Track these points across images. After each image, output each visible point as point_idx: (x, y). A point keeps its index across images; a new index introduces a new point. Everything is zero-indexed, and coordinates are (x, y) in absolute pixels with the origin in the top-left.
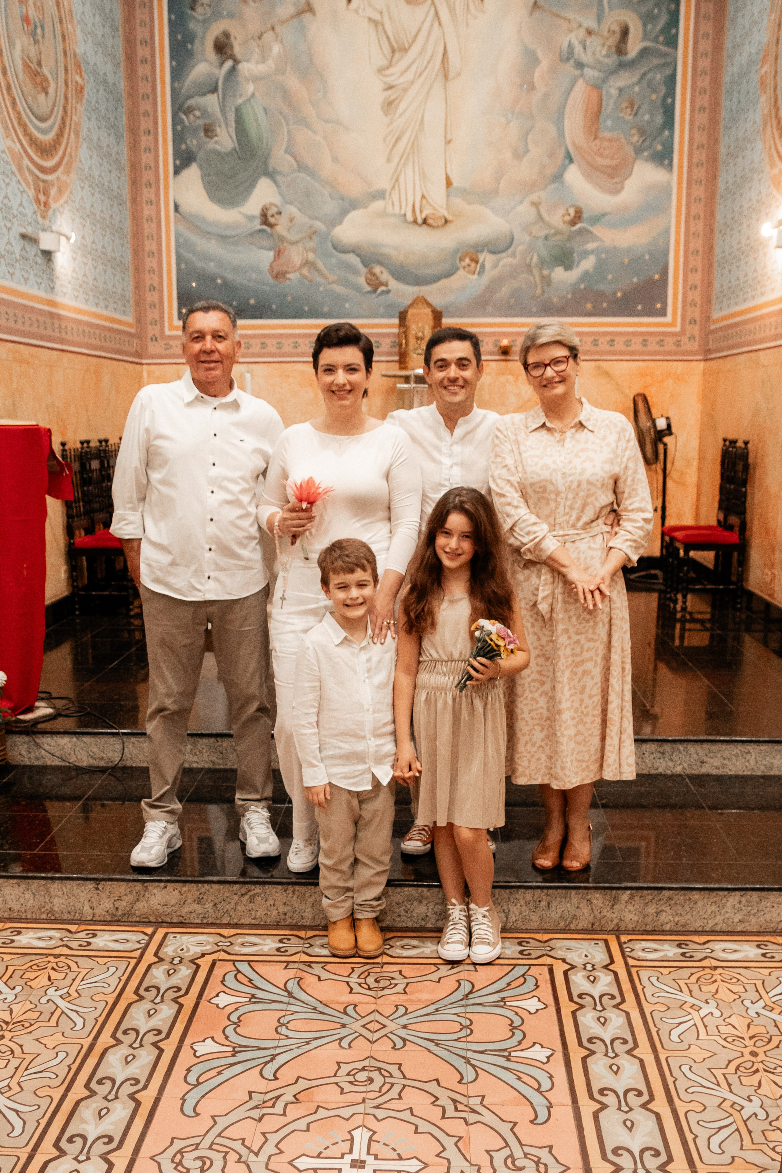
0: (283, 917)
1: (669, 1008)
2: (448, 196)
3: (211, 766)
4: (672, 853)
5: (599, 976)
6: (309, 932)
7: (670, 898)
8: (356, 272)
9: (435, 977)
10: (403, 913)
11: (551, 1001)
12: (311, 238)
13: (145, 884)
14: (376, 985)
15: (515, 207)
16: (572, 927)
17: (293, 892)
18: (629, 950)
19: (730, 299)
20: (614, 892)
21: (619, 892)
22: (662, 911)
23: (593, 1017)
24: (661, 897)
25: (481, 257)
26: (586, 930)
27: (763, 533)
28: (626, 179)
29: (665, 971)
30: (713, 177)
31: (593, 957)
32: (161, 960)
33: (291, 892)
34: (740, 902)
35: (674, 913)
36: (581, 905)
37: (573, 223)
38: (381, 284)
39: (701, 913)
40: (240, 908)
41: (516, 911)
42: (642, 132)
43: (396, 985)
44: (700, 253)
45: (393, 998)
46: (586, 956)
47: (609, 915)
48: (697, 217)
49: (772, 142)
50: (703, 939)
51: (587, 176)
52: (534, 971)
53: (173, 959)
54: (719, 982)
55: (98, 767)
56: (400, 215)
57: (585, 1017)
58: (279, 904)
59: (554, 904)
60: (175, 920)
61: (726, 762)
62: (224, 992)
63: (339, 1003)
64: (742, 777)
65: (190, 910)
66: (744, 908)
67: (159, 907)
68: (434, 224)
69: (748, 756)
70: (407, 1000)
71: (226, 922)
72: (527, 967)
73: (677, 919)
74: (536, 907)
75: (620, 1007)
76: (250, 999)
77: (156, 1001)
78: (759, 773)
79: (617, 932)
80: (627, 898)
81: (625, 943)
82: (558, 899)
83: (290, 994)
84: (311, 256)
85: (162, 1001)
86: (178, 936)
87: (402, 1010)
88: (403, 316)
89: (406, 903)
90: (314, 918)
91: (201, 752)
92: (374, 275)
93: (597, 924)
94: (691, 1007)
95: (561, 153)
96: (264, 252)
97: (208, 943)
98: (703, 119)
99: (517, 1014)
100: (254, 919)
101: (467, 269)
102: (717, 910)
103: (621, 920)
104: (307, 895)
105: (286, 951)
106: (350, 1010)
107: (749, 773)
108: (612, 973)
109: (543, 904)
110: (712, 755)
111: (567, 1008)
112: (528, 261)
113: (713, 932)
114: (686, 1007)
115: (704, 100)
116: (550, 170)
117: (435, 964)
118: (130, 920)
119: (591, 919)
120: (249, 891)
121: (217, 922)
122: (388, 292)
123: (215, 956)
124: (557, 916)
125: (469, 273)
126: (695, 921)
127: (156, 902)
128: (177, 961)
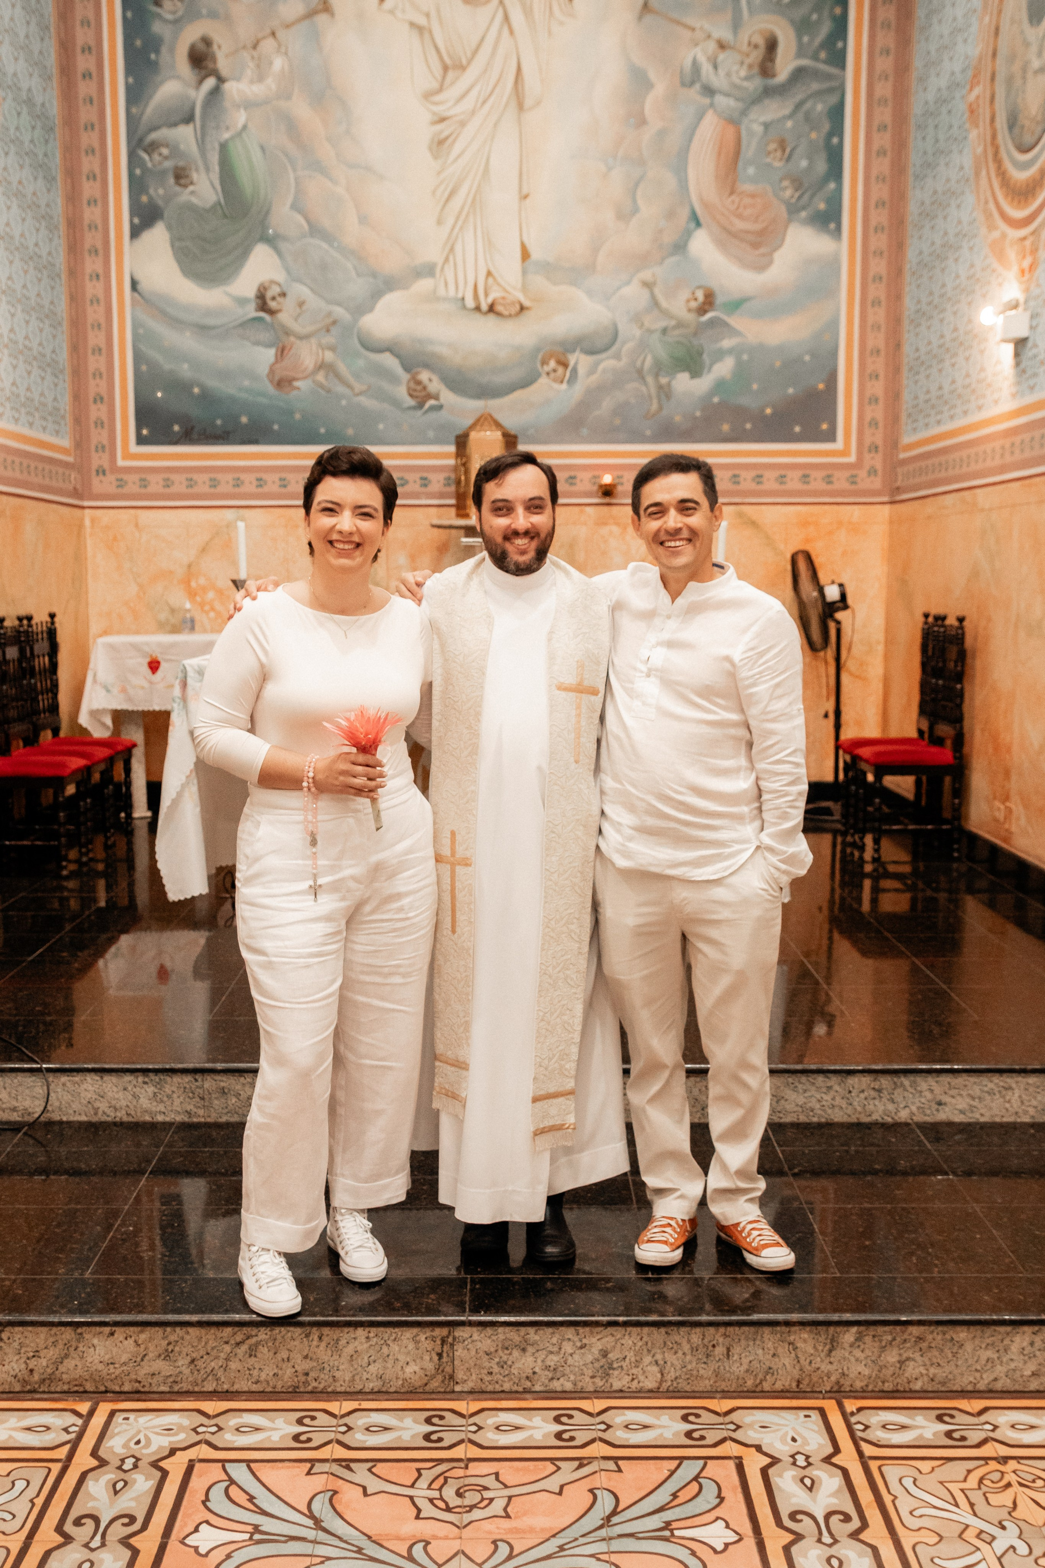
0: (303, 1379)
1: (941, 1538)
2: (524, 272)
3: (186, 1119)
4: (914, 1259)
5: (819, 1477)
6: (345, 1403)
7: (920, 1339)
8: (394, 379)
9: (553, 1483)
10: (496, 1369)
11: (746, 1528)
12: (328, 331)
13: (79, 1330)
14: (458, 1501)
15: (619, 288)
16: (766, 1386)
17: (320, 1338)
18: (861, 1427)
19: (928, 416)
20: (832, 1329)
21: (839, 1329)
22: (908, 1359)
23: (819, 1557)
24: (906, 1336)
25: (572, 359)
26: (788, 1391)
27: (991, 751)
28: (776, 249)
29: (925, 1466)
30: (898, 246)
31: (806, 1442)
32: (103, 1463)
33: (316, 1337)
34: (1032, 1344)
35: (928, 1363)
36: (780, 1350)
37: (702, 310)
38: (429, 396)
39: (970, 1362)
40: (234, 1365)
41: (676, 1362)
42: (797, 183)
43: (491, 1500)
44: (883, 353)
45: (487, 1525)
46: (794, 1440)
47: (825, 1367)
48: (876, 303)
49: (989, 194)
50: (977, 1405)
51: (721, 245)
52: (712, 1469)
53: (123, 1461)
54: (1016, 1487)
55: (8, 1123)
56: (456, 299)
57: (806, 1556)
58: (297, 1358)
59: (736, 1350)
60: (127, 1388)
61: (976, 1103)
62: (207, 1522)
63: (398, 1538)
64: (1001, 1125)
65: (152, 1370)
66: (1038, 1353)
67: (101, 1367)
68: (506, 313)
69: (1010, 1093)
70: (511, 1531)
71: (211, 1389)
72: (701, 1463)
73: (932, 1371)
74: (708, 1356)
75: (862, 1537)
76: (252, 1534)
77: (93, 1545)
78: (1026, 1119)
79: (838, 1393)
80: (852, 1339)
81: (852, 1414)
82: (743, 1342)
83: (318, 1524)
84: (329, 356)
85: (103, 1545)
86: (132, 1416)
87: (504, 1550)
88: (462, 442)
89: (500, 1352)
90: (353, 1380)
91: (169, 1097)
92: (419, 383)
93: (806, 1382)
94: (978, 1536)
95: (684, 214)
96: (261, 349)
97: (181, 1428)
98: (883, 166)
99: (693, 1553)
100: (257, 1382)
101: (552, 375)
102: (995, 1356)
103: (844, 1374)
104: (343, 1342)
105: (309, 1440)
106: (418, 1551)
107: (1011, 1119)
108: (839, 1472)
109: (720, 1350)
110: (953, 1092)
111: (776, 1541)
112: (639, 364)
113: (990, 1393)
114: (970, 1535)
115: (884, 140)
116: (668, 238)
117: (552, 1460)
118: (53, 1389)
119: (796, 1373)
120: (248, 1338)
121: (196, 1389)
122: (440, 407)
123: (192, 1454)
124: (743, 1369)
125: (555, 380)
126: (962, 1374)
127: (97, 1360)
128: (129, 1464)
